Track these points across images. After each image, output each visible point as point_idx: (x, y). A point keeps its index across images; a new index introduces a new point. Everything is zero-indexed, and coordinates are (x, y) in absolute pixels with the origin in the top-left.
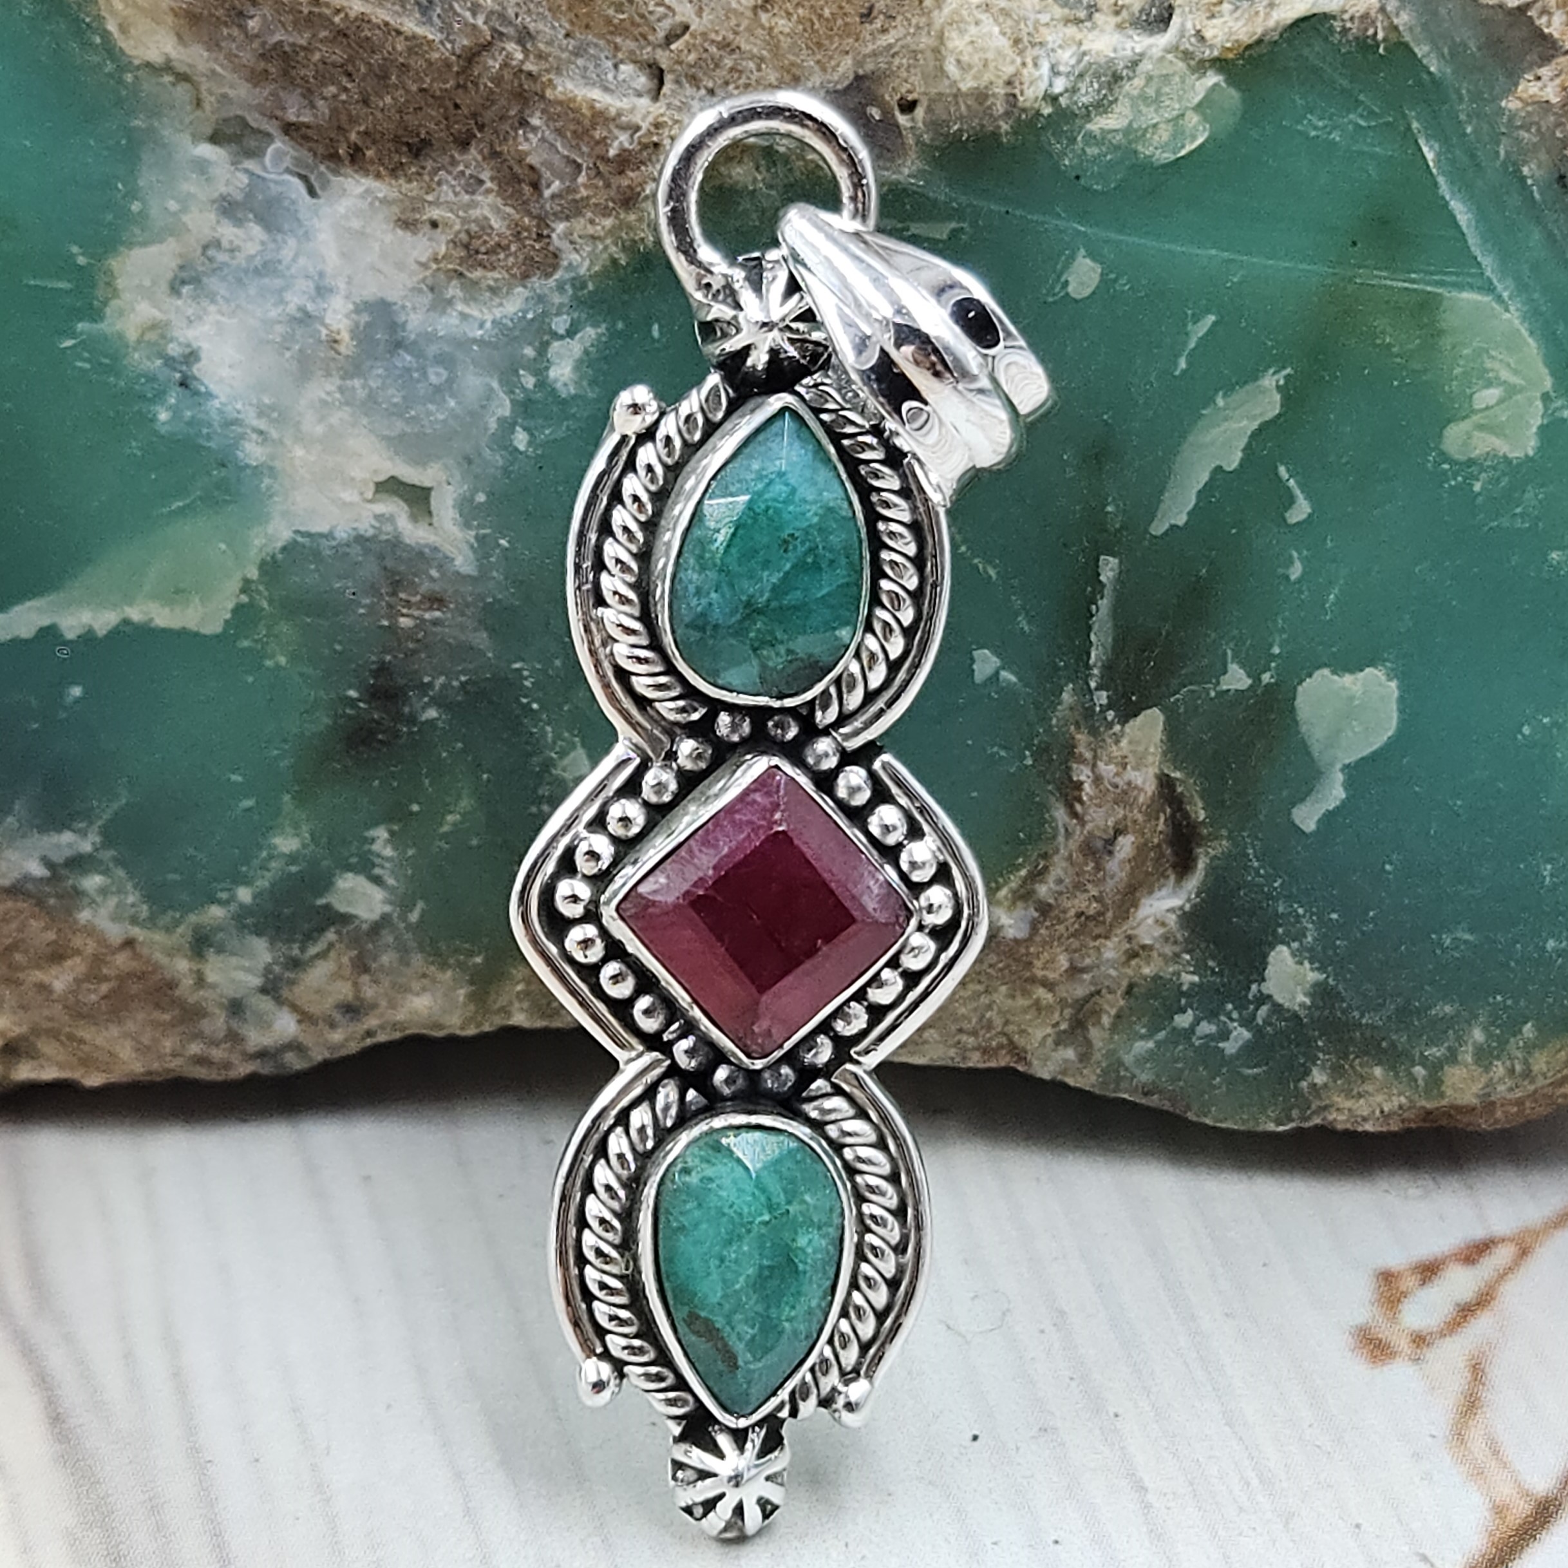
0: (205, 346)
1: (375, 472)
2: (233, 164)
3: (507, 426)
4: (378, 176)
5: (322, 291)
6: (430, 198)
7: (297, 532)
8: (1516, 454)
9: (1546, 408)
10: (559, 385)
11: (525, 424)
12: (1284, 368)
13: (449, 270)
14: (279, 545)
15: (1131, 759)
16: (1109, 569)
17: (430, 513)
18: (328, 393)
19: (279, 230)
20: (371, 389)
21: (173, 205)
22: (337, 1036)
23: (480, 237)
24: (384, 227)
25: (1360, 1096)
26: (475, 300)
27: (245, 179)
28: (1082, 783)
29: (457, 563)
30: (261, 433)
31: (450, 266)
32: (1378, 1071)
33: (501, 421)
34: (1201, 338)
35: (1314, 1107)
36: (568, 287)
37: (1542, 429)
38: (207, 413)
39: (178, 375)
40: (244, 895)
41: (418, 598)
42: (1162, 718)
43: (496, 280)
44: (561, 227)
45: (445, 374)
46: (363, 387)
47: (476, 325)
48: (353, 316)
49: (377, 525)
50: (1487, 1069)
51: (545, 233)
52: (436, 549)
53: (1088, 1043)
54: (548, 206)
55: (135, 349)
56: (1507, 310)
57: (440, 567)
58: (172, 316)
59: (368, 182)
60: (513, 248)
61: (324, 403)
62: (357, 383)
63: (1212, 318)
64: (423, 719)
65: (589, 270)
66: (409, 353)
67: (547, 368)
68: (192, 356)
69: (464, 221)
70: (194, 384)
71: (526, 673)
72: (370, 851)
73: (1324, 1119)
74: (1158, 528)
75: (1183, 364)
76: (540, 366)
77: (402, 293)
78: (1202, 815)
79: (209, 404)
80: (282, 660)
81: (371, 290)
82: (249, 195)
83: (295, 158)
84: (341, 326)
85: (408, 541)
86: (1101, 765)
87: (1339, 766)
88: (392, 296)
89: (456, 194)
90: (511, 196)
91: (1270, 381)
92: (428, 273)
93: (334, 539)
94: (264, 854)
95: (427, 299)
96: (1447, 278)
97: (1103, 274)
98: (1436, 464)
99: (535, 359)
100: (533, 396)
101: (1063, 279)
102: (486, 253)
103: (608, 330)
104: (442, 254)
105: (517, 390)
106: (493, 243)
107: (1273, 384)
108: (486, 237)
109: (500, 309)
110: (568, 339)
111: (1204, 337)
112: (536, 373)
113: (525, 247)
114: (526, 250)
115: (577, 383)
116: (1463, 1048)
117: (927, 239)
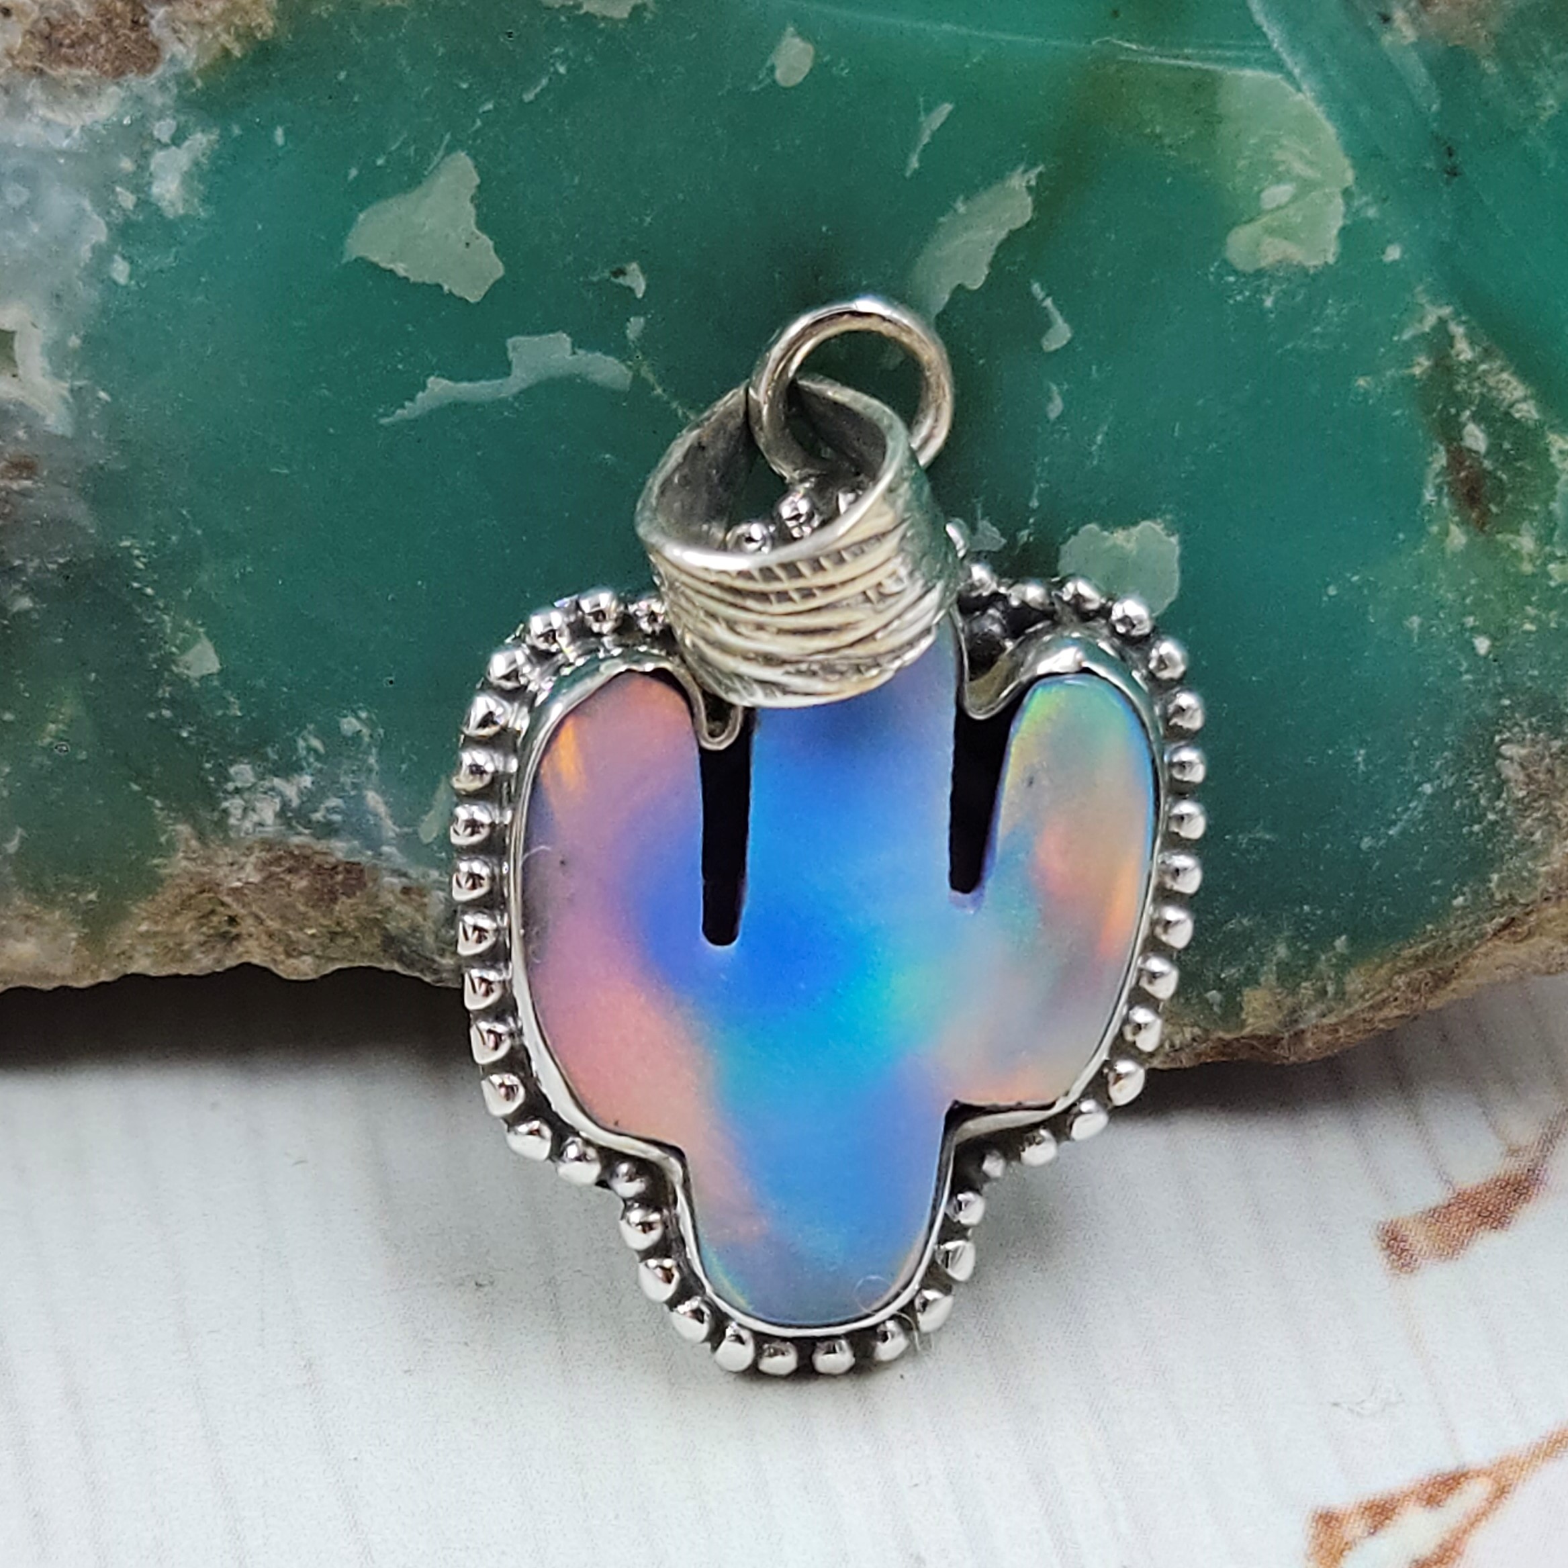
3: (102, 255)
8: (1313, 262)
9: (1348, 204)
10: (163, 204)
11: (125, 251)
12: (1035, 165)
13: (26, 68)
17: (14, 362)
23: (63, 26)
26: (58, 100)
29: (49, 421)
31: (29, 63)
33: (97, 249)
34: (936, 132)
36: (171, 85)
37: (1344, 231)
41: (4, 463)
43: (83, 78)
44: (160, 12)
45: (25, 194)
47: (62, 134)
50: (1293, 992)
51: (142, 20)
52: (22, 404)
56: (1299, 90)
57: (28, 428)
60: (103, 39)
63: (948, 107)
64: (15, 609)
65: (196, 63)
67: (150, 184)
69: (43, 7)
71: (137, 552)
74: (890, 362)
75: (914, 163)
76: (140, 183)
91: (1019, 181)
92: (2, 72)
95: (2, 103)
96: (1228, 54)
97: (817, 56)
98: (1219, 277)
99: (134, 173)
100: (133, 217)
101: (768, 64)
102: (72, 46)
103: (221, 136)
104: (18, 46)
105: (114, 212)
106: (80, 33)
107: (1024, 184)
108: (70, 27)
109: (90, 113)
110: (174, 148)
111: (939, 130)
112: (136, 189)
113: (118, 37)
114: (119, 41)
115: (186, 201)
116: (1265, 968)
117: (604, 18)
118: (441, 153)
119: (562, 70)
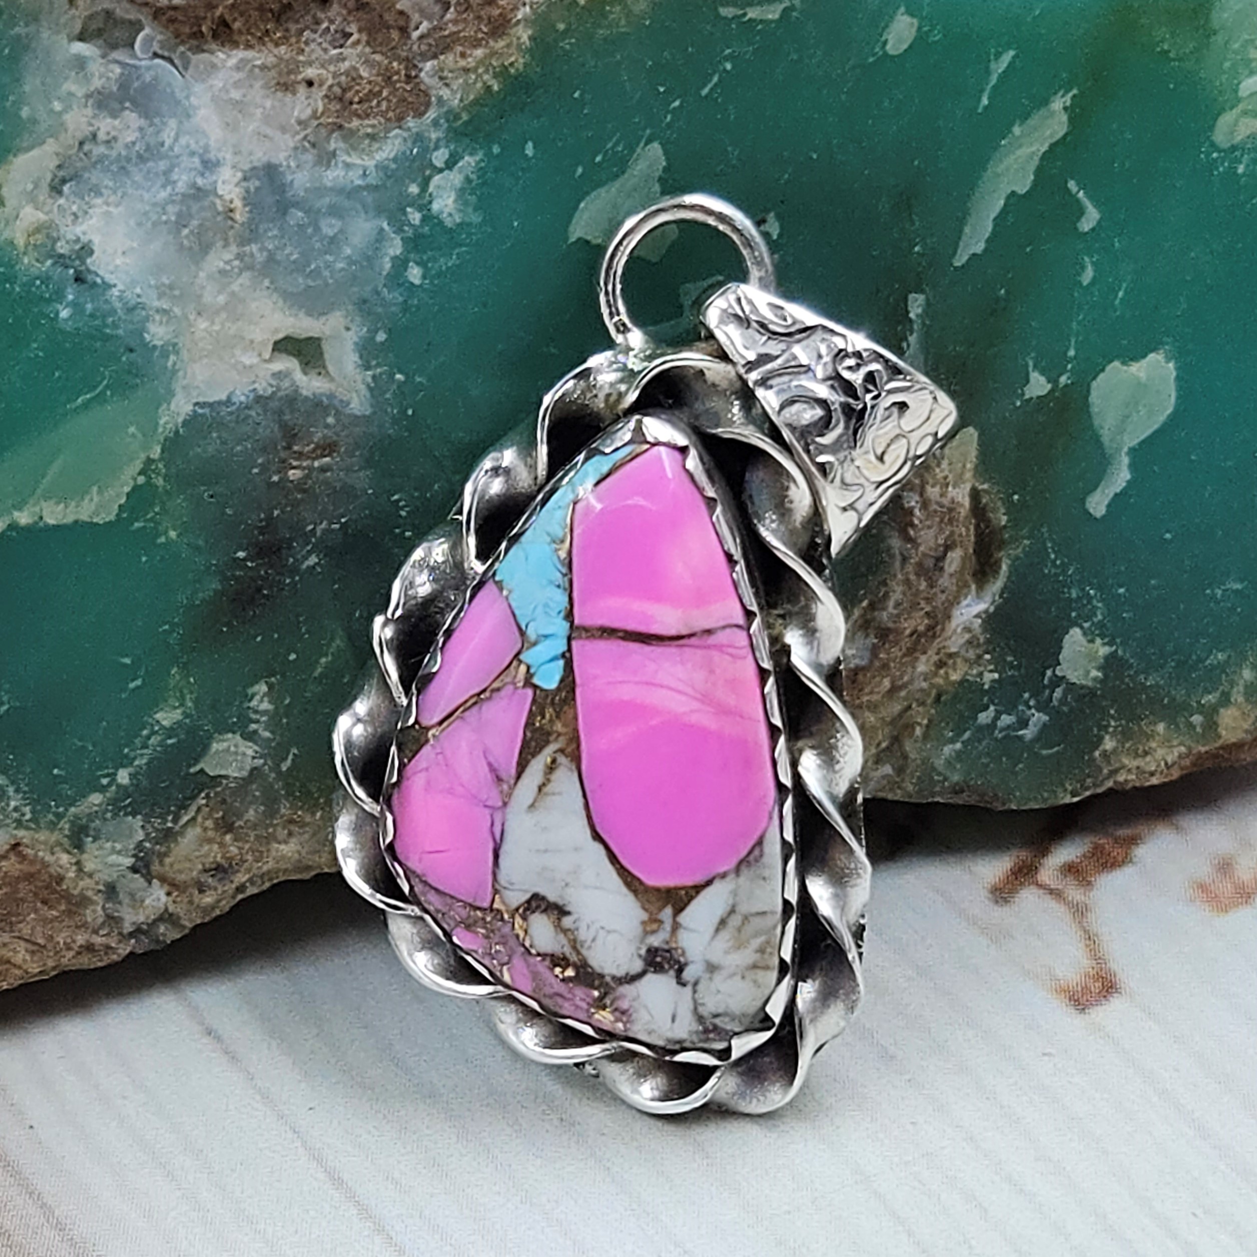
0: (96, 240)
1: (276, 331)
2: (103, 56)
3: (400, 264)
4: (249, 46)
5: (209, 165)
6: (301, 58)
7: (196, 404)
10: (443, 216)
11: (418, 260)
12: (1071, 90)
13: (329, 124)
14: (180, 420)
15: (950, 477)
16: (916, 306)
18: (227, 263)
19: (158, 114)
20: (269, 251)
21: (57, 106)
22: (208, 899)
23: (350, 88)
24: (262, 92)
25: (1146, 753)
26: (354, 149)
27: (118, 70)
28: (913, 508)
29: (352, 406)
30: (165, 312)
31: (330, 120)
32: (1161, 727)
33: (394, 259)
34: (1000, 75)
35: (1105, 771)
36: (442, 121)
38: (107, 301)
39: (71, 271)
40: (123, 777)
41: (312, 446)
42: (976, 435)
43: (373, 126)
44: (429, 65)
45: (337, 224)
46: (261, 250)
47: (361, 172)
48: (245, 184)
49: (274, 383)
50: (1255, 704)
51: (413, 74)
52: (331, 396)
53: (905, 757)
54: (415, 47)
55: (25, 253)
57: (338, 413)
58: (55, 216)
59: (239, 54)
60: (385, 94)
61: (222, 272)
62: (254, 248)
63: (1012, 53)
64: (304, 566)
65: (461, 100)
66: (301, 210)
67: (430, 202)
68: (86, 250)
69: (335, 75)
70: (90, 278)
71: (402, 504)
72: (249, 708)
73: (1115, 782)
74: (960, 260)
75: (985, 101)
76: (423, 204)
77: (286, 154)
78: (1004, 520)
79: (109, 293)
80: (173, 534)
81: (260, 156)
82: (124, 84)
83: (160, 42)
84: (233, 196)
85: (305, 392)
86: (929, 489)
87: (1126, 449)
88: (280, 158)
89: (325, 50)
90: (381, 44)
91: (1058, 104)
92: (309, 131)
93: (234, 404)
94: (145, 732)
95: (309, 157)
97: (919, 29)
98: (1208, 154)
99: (419, 195)
100: (420, 230)
101: (883, 38)
102: (359, 103)
103: (485, 155)
104: (320, 110)
105: (406, 228)
106: (366, 91)
107: (1062, 106)
108: (357, 88)
109: (380, 152)
110: (446, 172)
111: (1004, 72)
112: (420, 209)
113: (398, 90)
114: (398, 93)
115: (460, 211)
116: (1235, 690)
117: (761, 21)
118: (642, 144)
119: (729, 66)
